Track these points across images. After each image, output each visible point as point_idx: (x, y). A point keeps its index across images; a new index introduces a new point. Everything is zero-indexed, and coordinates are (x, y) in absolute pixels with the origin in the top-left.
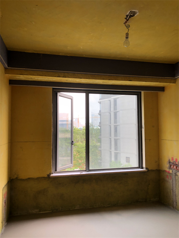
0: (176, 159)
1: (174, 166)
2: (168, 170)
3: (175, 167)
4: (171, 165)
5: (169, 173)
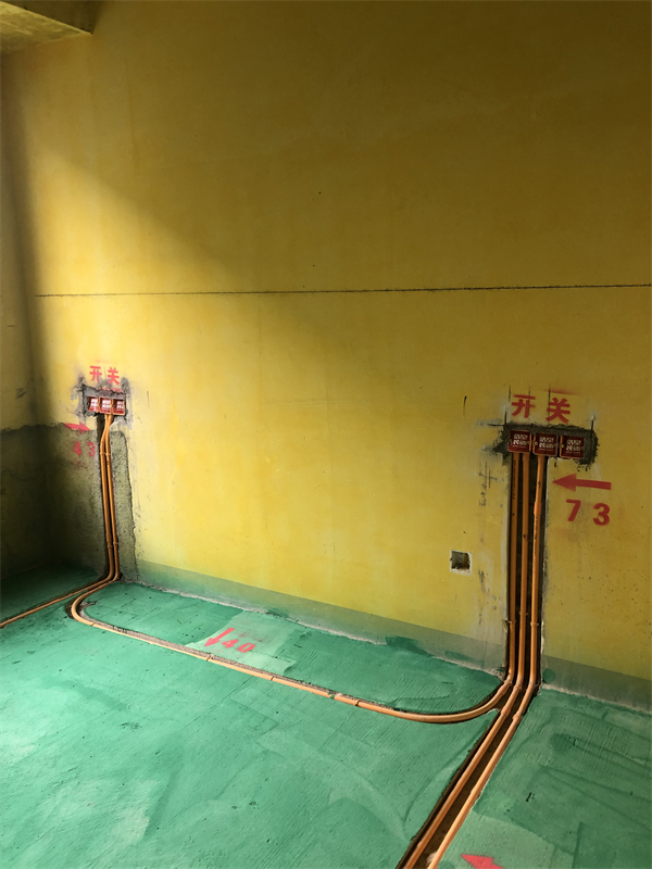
0: (113, 371)
1: (104, 402)
2: (75, 420)
3: (107, 404)
4: (91, 398)
5: (82, 430)
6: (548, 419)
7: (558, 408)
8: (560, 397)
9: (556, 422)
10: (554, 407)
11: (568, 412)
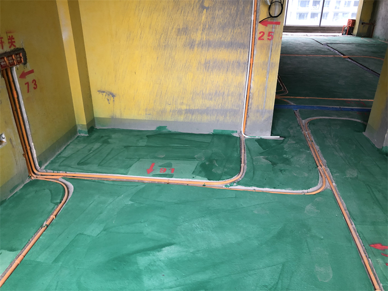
6: (10, 47)
7: (11, 40)
8: (10, 35)
9: (12, 48)
10: (10, 41)
11: (14, 42)
